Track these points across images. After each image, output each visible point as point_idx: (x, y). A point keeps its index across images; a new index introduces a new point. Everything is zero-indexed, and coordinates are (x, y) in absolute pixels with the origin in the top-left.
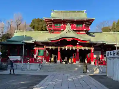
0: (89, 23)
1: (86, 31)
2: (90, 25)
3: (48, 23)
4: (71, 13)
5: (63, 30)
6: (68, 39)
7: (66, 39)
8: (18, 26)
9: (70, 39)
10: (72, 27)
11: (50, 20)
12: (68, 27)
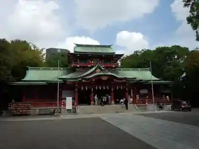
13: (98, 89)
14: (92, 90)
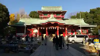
0: (64, 13)
1: (62, 18)
2: (64, 14)
3: (40, 13)
4: (53, 8)
5: (49, 18)
6: (52, 23)
7: (51, 22)
8: (22, 16)
9: (53, 23)
10: (54, 16)
11: (41, 12)
12: (52, 16)
13: (50, 29)
14: (47, 29)
